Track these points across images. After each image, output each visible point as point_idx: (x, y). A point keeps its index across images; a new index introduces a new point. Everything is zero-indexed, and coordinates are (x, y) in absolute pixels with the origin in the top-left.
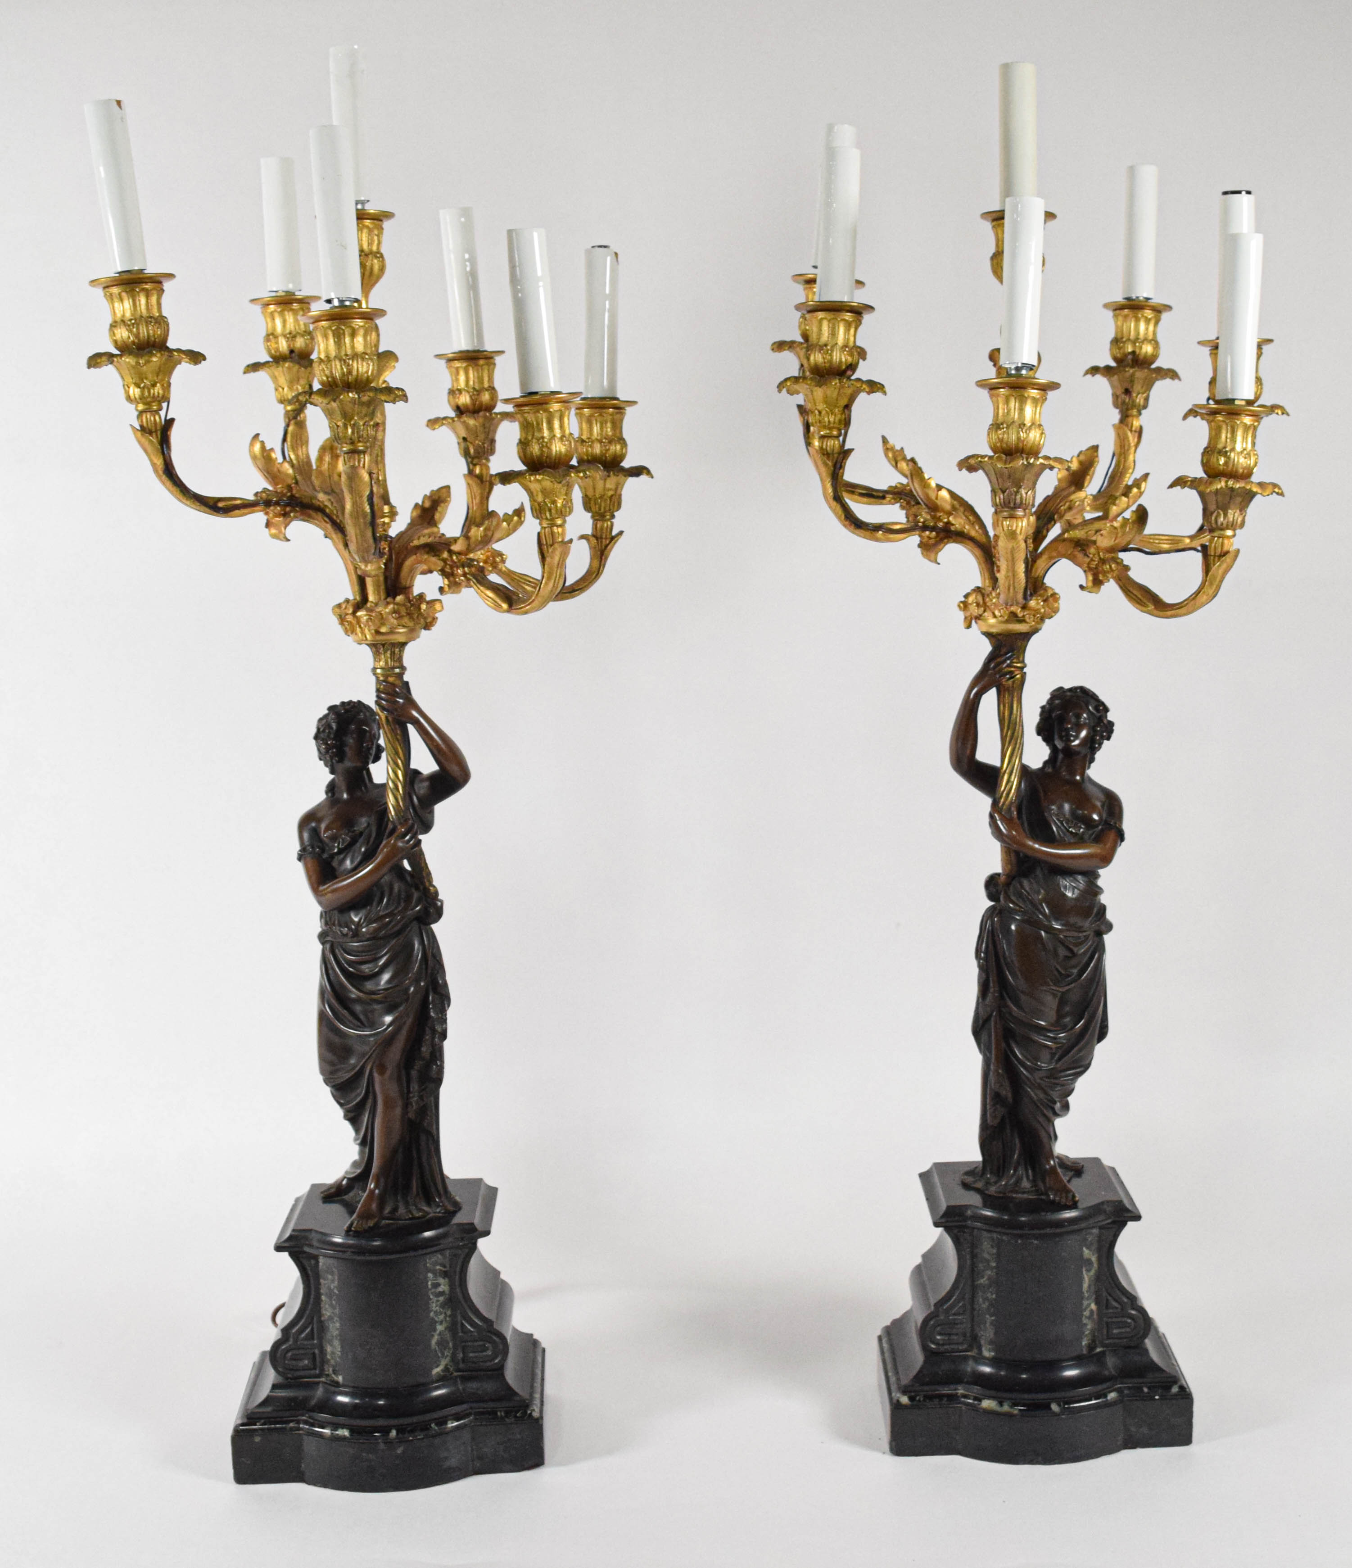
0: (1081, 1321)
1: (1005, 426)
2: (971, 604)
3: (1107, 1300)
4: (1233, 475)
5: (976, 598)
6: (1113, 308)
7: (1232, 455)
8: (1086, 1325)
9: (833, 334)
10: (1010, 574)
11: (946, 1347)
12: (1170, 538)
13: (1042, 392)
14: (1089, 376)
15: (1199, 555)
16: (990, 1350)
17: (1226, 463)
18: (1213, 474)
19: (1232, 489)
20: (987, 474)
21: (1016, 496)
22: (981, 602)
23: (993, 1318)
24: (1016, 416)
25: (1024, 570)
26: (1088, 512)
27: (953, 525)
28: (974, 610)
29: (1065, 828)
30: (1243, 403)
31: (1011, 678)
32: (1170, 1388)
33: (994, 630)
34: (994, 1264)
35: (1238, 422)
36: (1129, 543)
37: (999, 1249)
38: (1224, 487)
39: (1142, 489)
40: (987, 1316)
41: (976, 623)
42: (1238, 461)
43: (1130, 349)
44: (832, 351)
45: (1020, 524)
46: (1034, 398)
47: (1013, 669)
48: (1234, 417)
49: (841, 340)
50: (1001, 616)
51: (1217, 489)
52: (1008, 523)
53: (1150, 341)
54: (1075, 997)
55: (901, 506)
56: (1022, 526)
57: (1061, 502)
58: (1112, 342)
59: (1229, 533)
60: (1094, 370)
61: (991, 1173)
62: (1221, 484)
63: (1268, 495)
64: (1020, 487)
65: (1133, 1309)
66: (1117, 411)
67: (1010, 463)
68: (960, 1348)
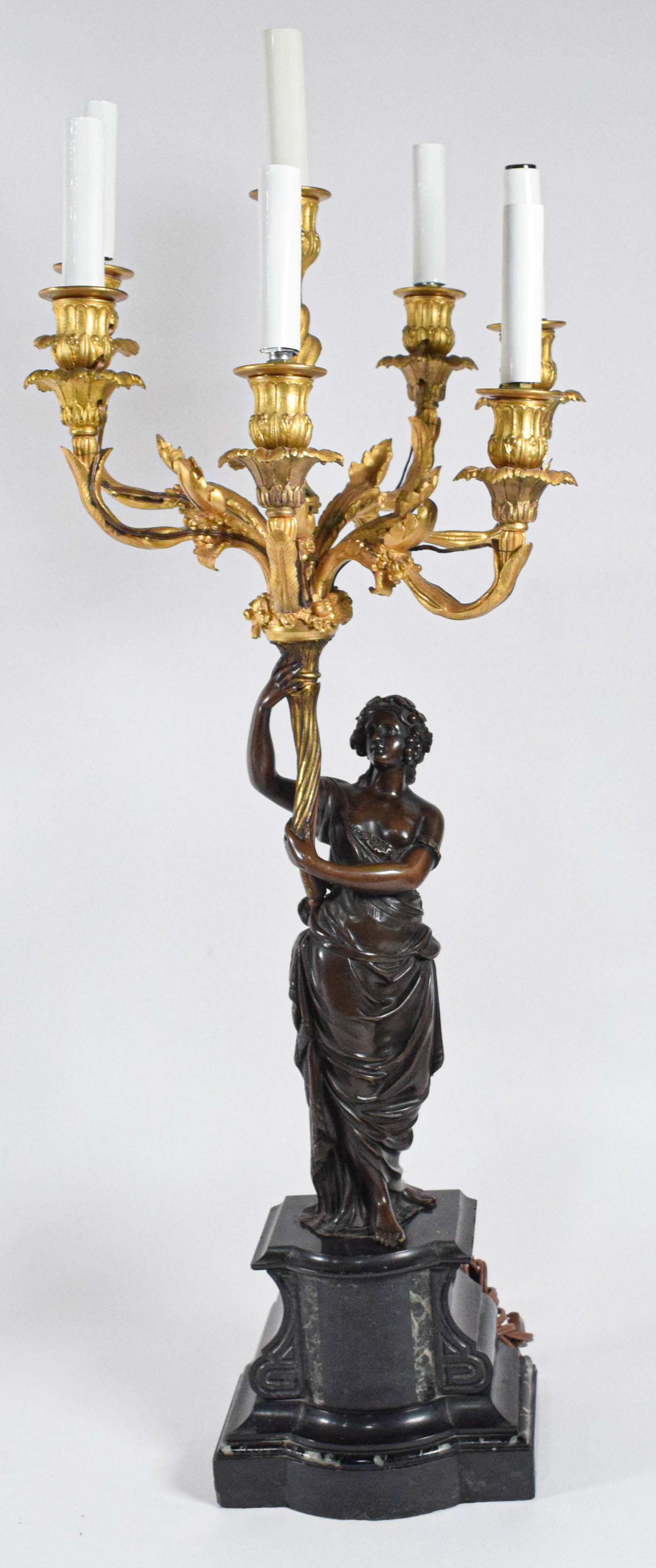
0: (412, 1368)
1: (266, 417)
2: (256, 612)
3: (444, 1345)
4: (521, 464)
5: (261, 606)
6: (404, 295)
7: (519, 443)
8: (419, 1372)
9: (82, 323)
10: (281, 579)
11: (278, 1393)
12: (467, 534)
13: (306, 379)
14: (383, 368)
15: (490, 551)
16: (320, 1398)
17: (513, 453)
18: (502, 462)
19: (520, 480)
20: (250, 471)
21: (282, 493)
22: (266, 609)
23: (320, 1364)
24: (278, 406)
25: (296, 574)
26: (383, 510)
27: (229, 527)
28: (260, 619)
29: (369, 847)
30: (529, 386)
31: (299, 689)
32: (508, 1439)
33: (281, 639)
34: (317, 1309)
35: (524, 407)
36: (419, 541)
37: (320, 1294)
38: (511, 477)
39: (434, 483)
40: (315, 1362)
41: (264, 632)
42: (526, 449)
43: (424, 337)
44: (80, 340)
45: (288, 524)
46: (297, 385)
47: (302, 680)
48: (519, 401)
49: (89, 330)
50: (288, 624)
51: (503, 479)
52: (276, 523)
53: (443, 330)
54: (395, 1026)
55: (181, 509)
56: (291, 526)
57: (351, 500)
58: (404, 331)
59: (519, 526)
60: (387, 361)
61: (326, 1211)
62: (508, 474)
63: (558, 484)
64: (286, 483)
65: (473, 1354)
66: (413, 403)
67: (271, 457)
68: (293, 1394)
